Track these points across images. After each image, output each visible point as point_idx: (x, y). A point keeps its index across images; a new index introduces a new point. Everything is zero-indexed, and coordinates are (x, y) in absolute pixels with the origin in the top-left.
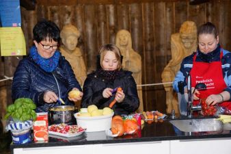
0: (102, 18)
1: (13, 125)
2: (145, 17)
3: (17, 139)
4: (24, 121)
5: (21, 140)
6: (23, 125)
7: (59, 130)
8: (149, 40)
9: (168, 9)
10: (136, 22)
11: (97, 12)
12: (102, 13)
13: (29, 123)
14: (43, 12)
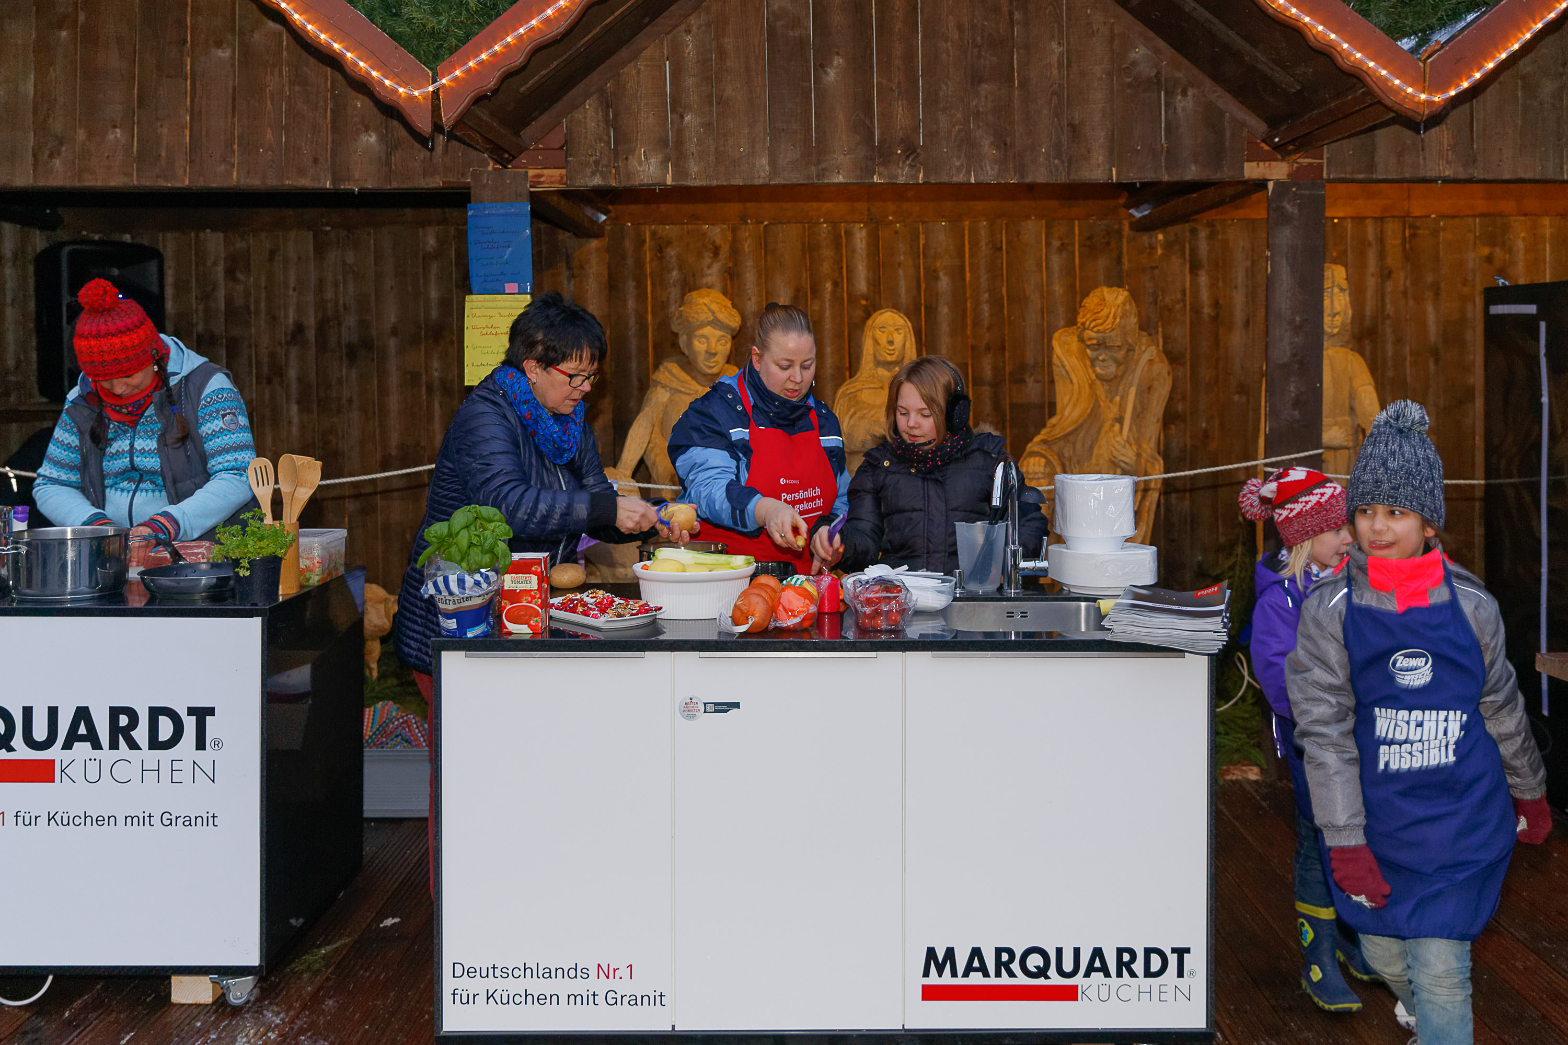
0: (826, 267)
1: (440, 580)
2: (974, 269)
3: (452, 624)
4: (471, 572)
5: (462, 628)
6: (469, 581)
7: (580, 609)
8: (988, 348)
9: (1056, 243)
10: (944, 283)
11: (810, 248)
12: (827, 253)
13: (487, 578)
14: (628, 244)
